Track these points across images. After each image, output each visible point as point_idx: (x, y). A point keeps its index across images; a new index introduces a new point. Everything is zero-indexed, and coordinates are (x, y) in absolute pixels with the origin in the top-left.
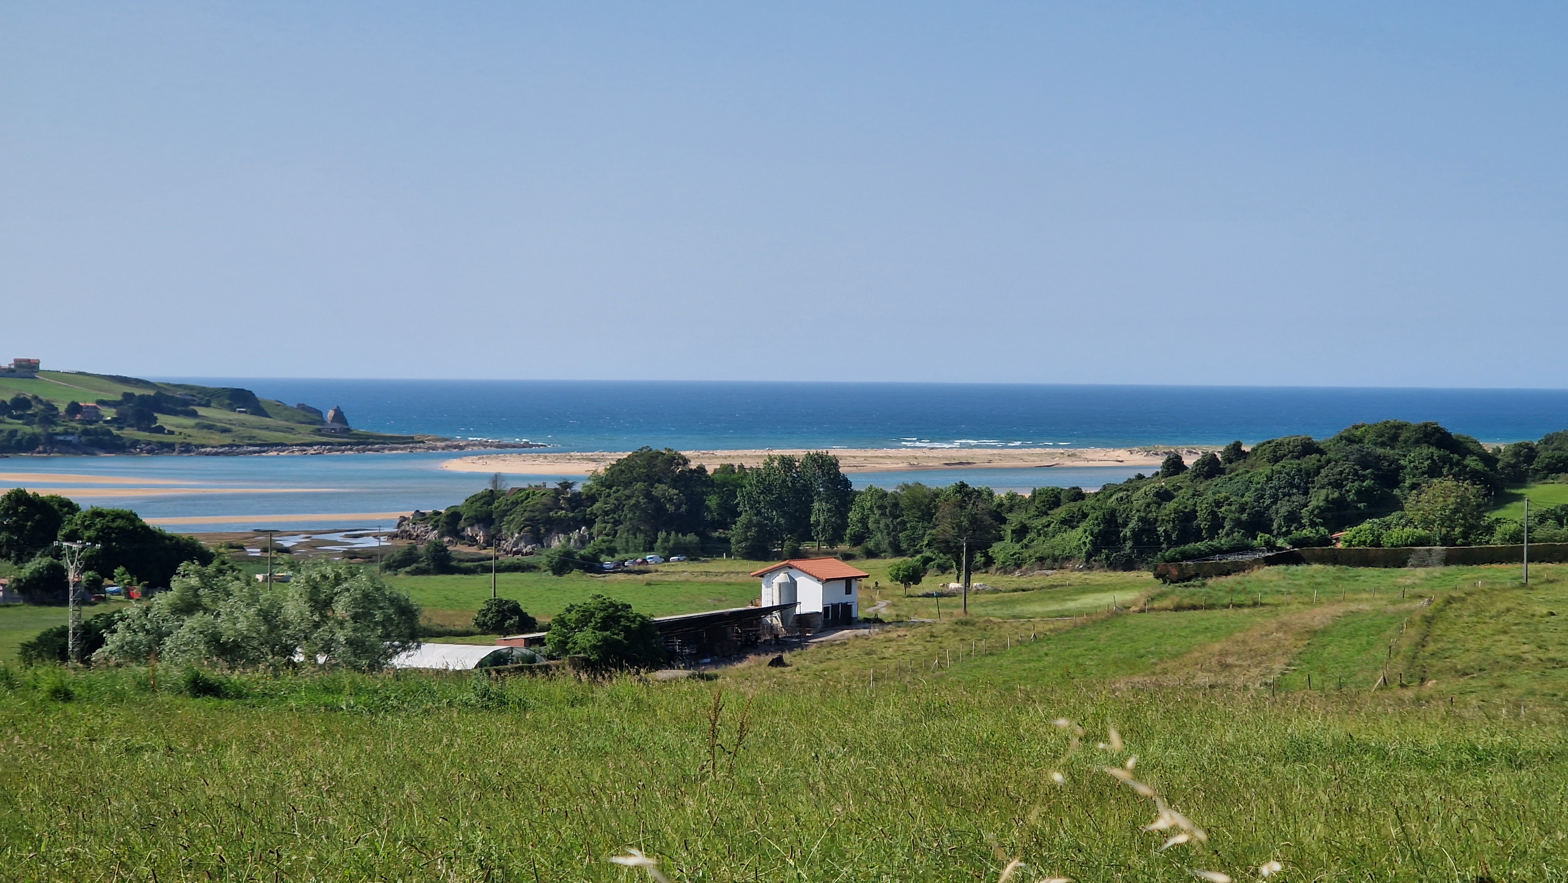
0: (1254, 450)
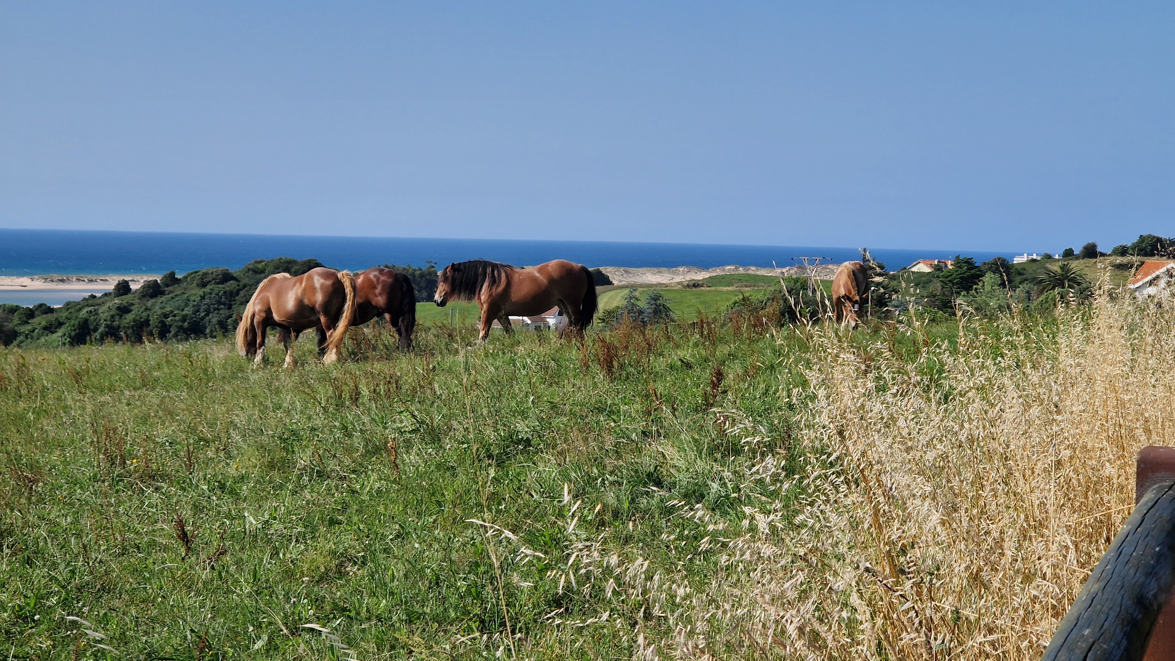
0: (185, 278)
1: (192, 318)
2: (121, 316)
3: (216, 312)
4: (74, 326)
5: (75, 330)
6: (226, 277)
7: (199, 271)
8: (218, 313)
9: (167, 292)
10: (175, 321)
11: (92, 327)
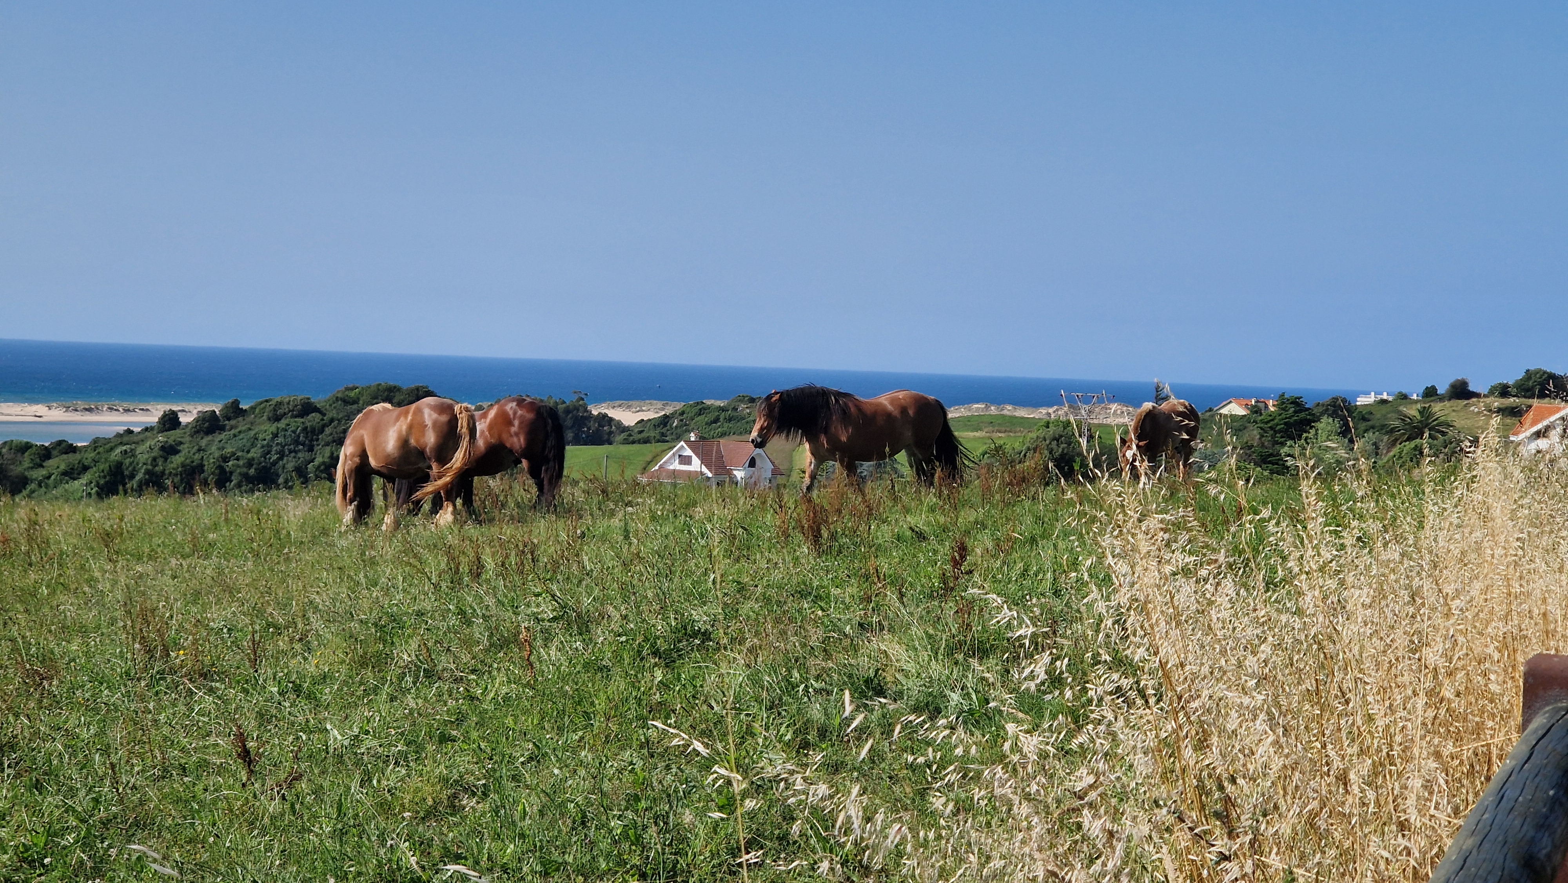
0: (253, 408)
1: (260, 463)
2: (166, 459)
3: (293, 455)
4: (103, 471)
5: (105, 477)
6: (307, 408)
7: (270, 400)
8: (295, 457)
9: (228, 427)
10: (238, 466)
11: (126, 473)
